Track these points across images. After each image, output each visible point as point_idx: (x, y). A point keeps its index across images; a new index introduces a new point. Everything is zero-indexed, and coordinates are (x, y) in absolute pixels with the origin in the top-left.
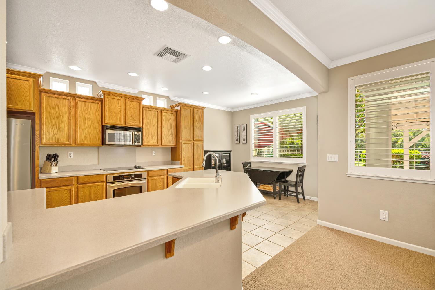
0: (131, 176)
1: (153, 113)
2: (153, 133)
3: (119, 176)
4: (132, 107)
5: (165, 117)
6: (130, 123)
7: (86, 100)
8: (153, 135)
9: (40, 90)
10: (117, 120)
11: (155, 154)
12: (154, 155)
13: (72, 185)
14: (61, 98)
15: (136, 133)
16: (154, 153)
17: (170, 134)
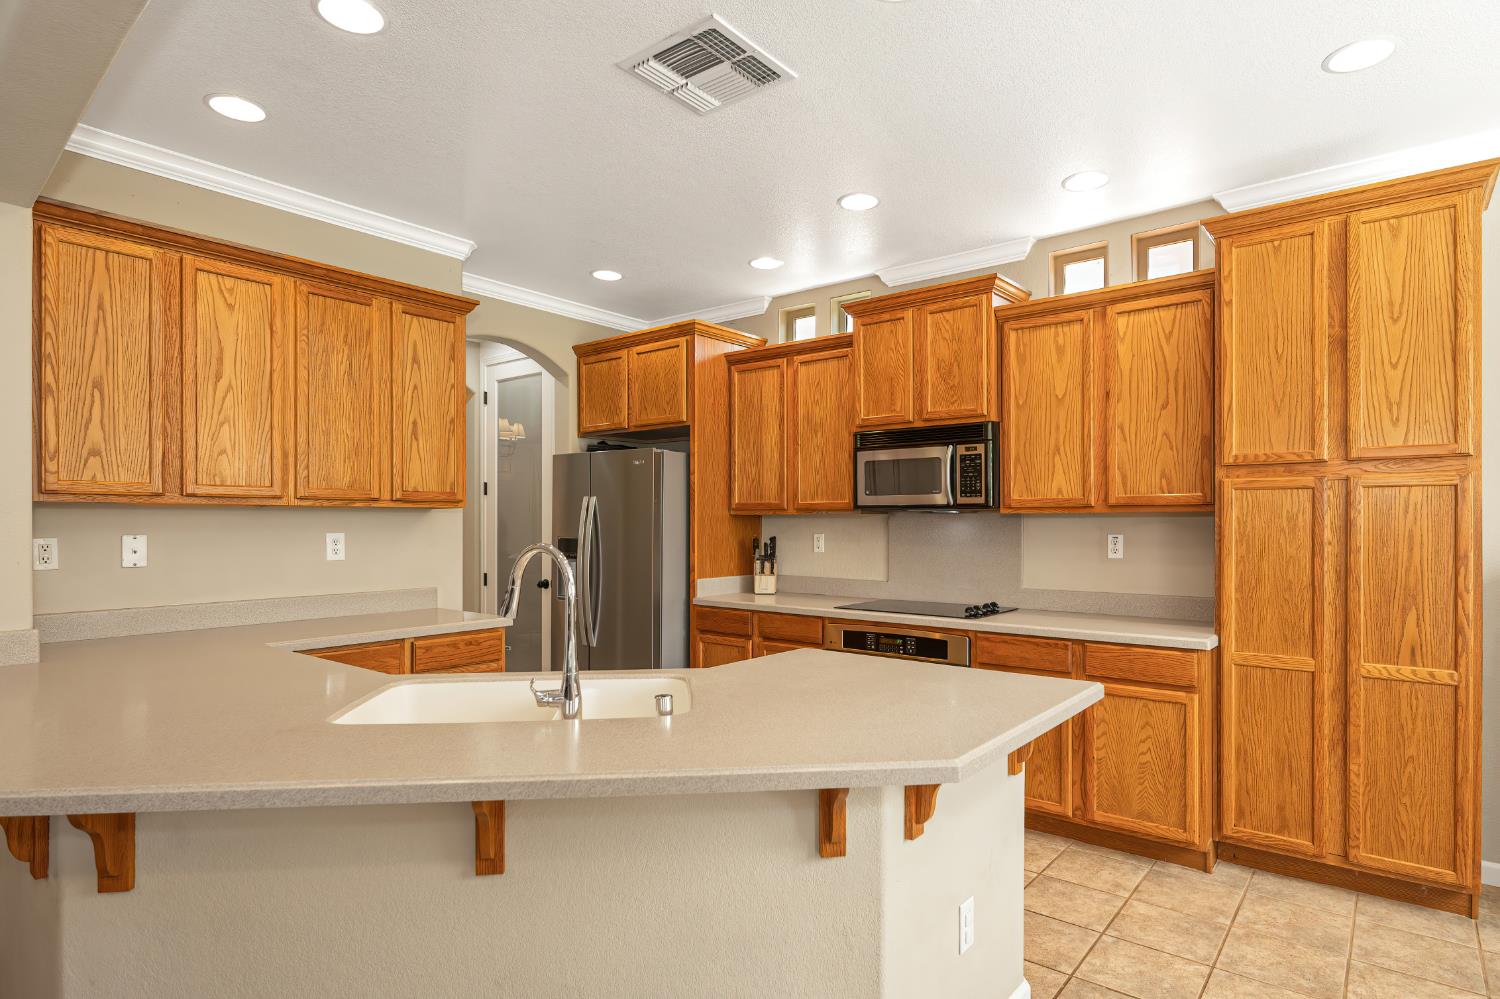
0: (904, 644)
1: (1057, 335)
2: (1057, 439)
3: (863, 635)
4: (947, 336)
5: (1128, 340)
6: (938, 409)
7: (816, 356)
8: (1058, 450)
9: (731, 358)
10: (894, 405)
11: (1120, 555)
12: (1111, 555)
13: (748, 637)
14: (764, 368)
15: (961, 450)
16: (1116, 549)
17: (1165, 434)
